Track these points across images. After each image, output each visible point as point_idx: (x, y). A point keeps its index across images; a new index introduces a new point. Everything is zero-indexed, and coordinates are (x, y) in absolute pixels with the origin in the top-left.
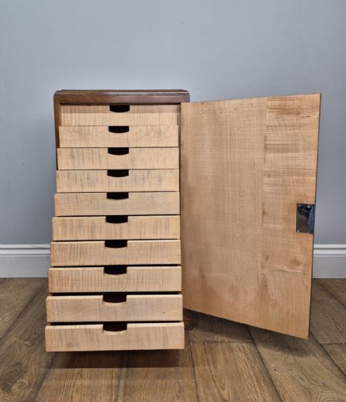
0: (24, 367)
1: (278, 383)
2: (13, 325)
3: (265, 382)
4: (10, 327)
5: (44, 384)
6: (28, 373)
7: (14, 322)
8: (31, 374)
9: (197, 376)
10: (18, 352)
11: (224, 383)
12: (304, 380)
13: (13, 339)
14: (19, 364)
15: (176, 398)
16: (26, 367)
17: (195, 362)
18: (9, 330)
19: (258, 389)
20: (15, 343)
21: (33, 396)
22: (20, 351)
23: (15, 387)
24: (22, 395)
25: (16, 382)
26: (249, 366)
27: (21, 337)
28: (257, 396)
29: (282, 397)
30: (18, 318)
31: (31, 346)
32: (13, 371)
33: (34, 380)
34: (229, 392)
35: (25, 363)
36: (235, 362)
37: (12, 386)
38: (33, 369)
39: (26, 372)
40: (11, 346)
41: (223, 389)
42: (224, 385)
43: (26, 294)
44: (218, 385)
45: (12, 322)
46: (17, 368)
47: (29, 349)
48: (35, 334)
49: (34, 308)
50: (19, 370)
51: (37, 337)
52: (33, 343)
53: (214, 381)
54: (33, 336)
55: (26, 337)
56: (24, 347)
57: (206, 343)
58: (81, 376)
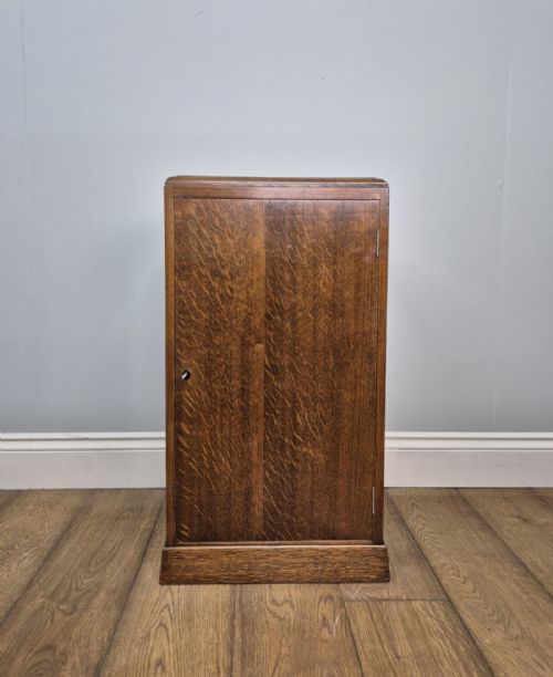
0: (61, 654)
2: (36, 574)
3: (479, 672)
4: (33, 579)
6: (69, 666)
7: (39, 569)
8: (74, 667)
9: (364, 663)
10: (49, 624)
12: (543, 668)
13: (39, 601)
14: (50, 647)
16: (64, 653)
17: (356, 638)
18: (30, 584)
20: (42, 607)
22: (52, 620)
26: (449, 642)
27: (52, 597)
30: (46, 560)
31: (71, 613)
32: (40, 662)
35: (61, 647)
36: (425, 636)
38: (77, 659)
39: (64, 664)
40: (34, 614)
43: (58, 518)
45: (34, 569)
46: (48, 655)
47: (68, 619)
48: (77, 589)
49: (72, 543)
50: (51, 659)
51: (81, 596)
52: (75, 609)
53: (394, 671)
54: (74, 594)
55: (61, 596)
56: (59, 615)
57: (370, 603)
58: (163, 669)
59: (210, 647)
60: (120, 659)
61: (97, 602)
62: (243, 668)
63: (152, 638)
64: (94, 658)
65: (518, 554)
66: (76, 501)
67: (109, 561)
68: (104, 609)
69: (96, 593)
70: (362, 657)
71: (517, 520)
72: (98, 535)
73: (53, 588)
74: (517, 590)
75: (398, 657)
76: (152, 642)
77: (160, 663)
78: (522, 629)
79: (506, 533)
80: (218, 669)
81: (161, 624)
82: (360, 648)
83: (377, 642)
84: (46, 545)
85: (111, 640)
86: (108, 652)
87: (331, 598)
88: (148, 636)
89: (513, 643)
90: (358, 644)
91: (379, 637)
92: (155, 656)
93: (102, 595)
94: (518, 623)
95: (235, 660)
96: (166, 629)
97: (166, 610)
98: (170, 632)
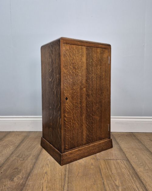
0: (20, 170)
1: (142, 178)
2: (14, 151)
3: (136, 177)
4: (13, 152)
5: (29, 177)
6: (22, 173)
7: (15, 150)
8: (23, 173)
9: (102, 175)
10: (17, 163)
11: (116, 178)
13: (14, 158)
14: (17, 168)
15: (93, 185)
18: (12, 153)
19: (133, 181)
20: (15, 159)
21: (24, 183)
22: (18, 162)
23: (15, 179)
24: (19, 182)
25: (15, 177)
26: (127, 170)
27: (18, 157)
28: (133, 184)
29: (145, 185)
30: (16, 148)
31: (23, 161)
32: (14, 172)
33: (25, 176)
34: (119, 182)
35: (20, 168)
36: (120, 168)
37: (14, 178)
38: (24, 171)
39: (20, 172)
40: (13, 160)
41: (116, 181)
42: (116, 179)
43: (20, 138)
44: (113, 179)
45: (13, 150)
46: (16, 170)
47: (22, 162)
48: (25, 155)
49: (24, 144)
50: (17, 171)
51: (26, 157)
52: (24, 159)
53: (111, 177)
54: (24, 156)
55: (20, 157)
56: (19, 161)
57: (105, 160)
58: (47, 174)
59: (60, 170)
60: (35, 171)
61: (30, 158)
62: (69, 174)
63: (44, 167)
64: (28, 171)
65: (149, 149)
66: (25, 134)
67: (34, 148)
68: (31, 160)
69: (30, 156)
70: (102, 173)
71: (149, 141)
72: (30, 142)
73: (18, 155)
74: (148, 158)
75: (112, 173)
76: (44, 168)
77: (46, 173)
78: (149, 168)
79: (146, 144)
80: (62, 175)
81: (47, 164)
82: (102, 171)
83: (106, 170)
84: (17, 144)
85: (33, 167)
86: (32, 170)
87: (94, 158)
88: (43, 167)
89: (146, 171)
90: (101, 170)
91: (107, 168)
92: (45, 171)
93: (31, 157)
94: (148, 166)
95: (66, 173)
96: (48, 165)
97: (48, 160)
98: (49, 165)
